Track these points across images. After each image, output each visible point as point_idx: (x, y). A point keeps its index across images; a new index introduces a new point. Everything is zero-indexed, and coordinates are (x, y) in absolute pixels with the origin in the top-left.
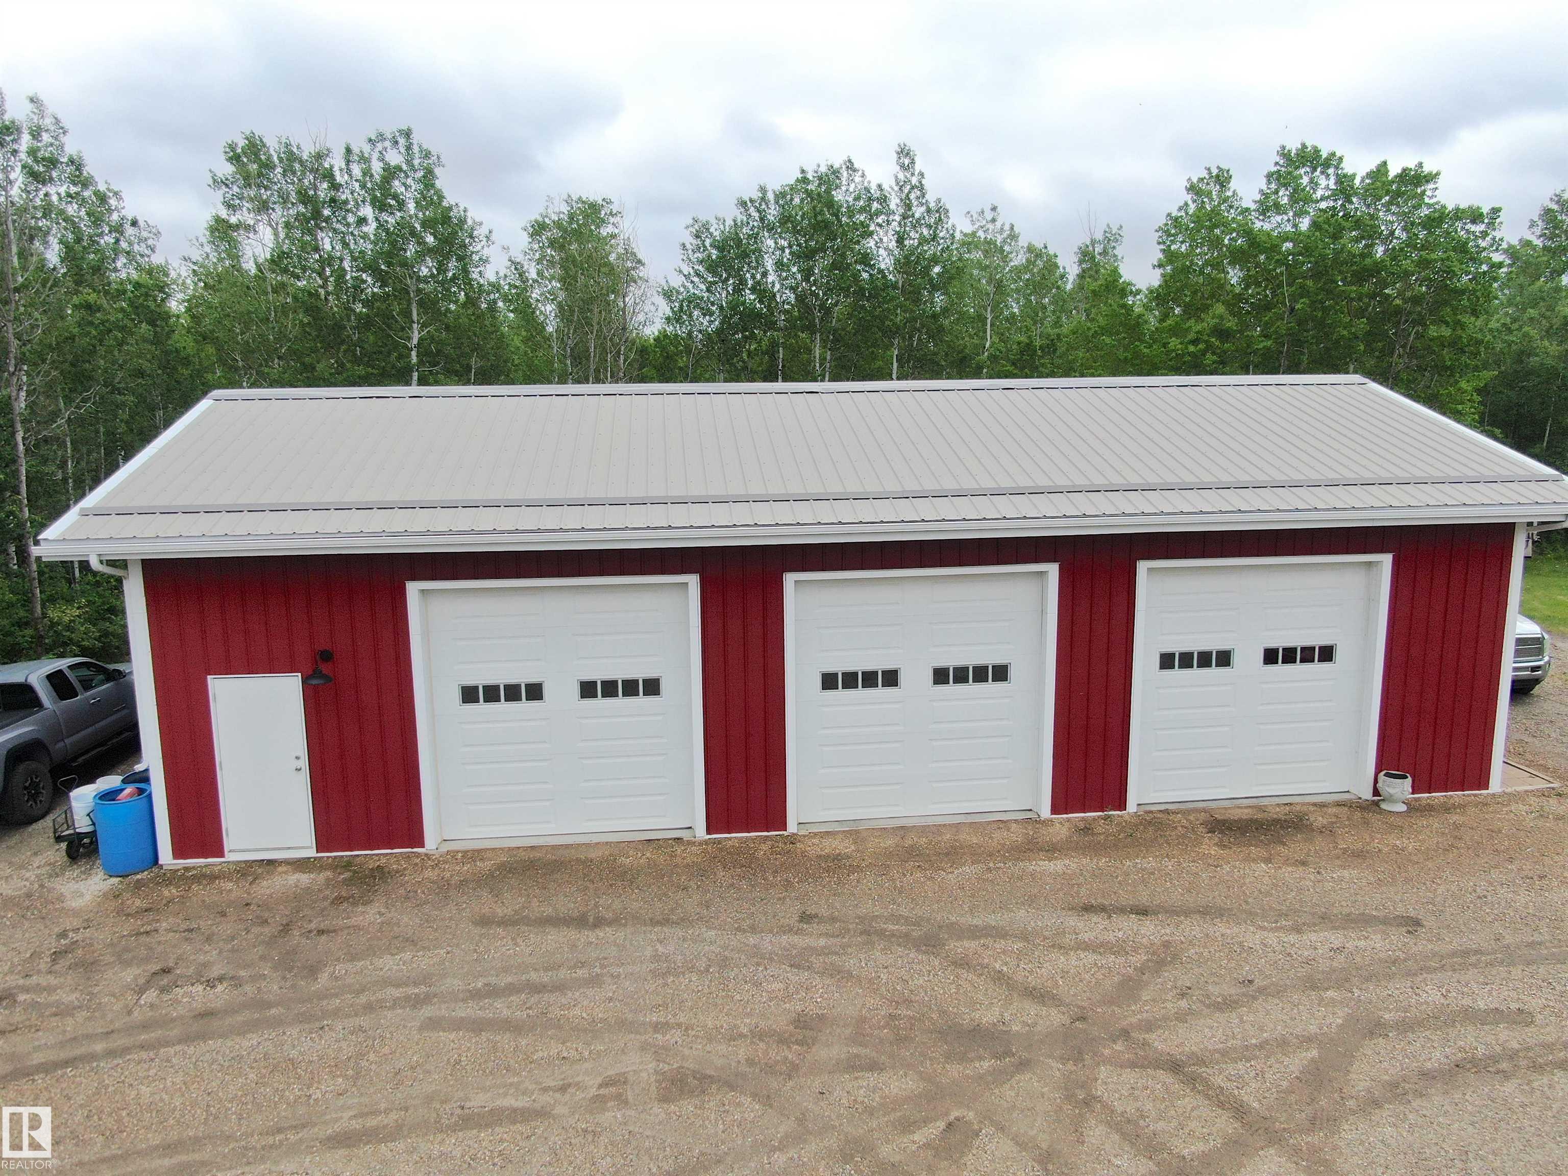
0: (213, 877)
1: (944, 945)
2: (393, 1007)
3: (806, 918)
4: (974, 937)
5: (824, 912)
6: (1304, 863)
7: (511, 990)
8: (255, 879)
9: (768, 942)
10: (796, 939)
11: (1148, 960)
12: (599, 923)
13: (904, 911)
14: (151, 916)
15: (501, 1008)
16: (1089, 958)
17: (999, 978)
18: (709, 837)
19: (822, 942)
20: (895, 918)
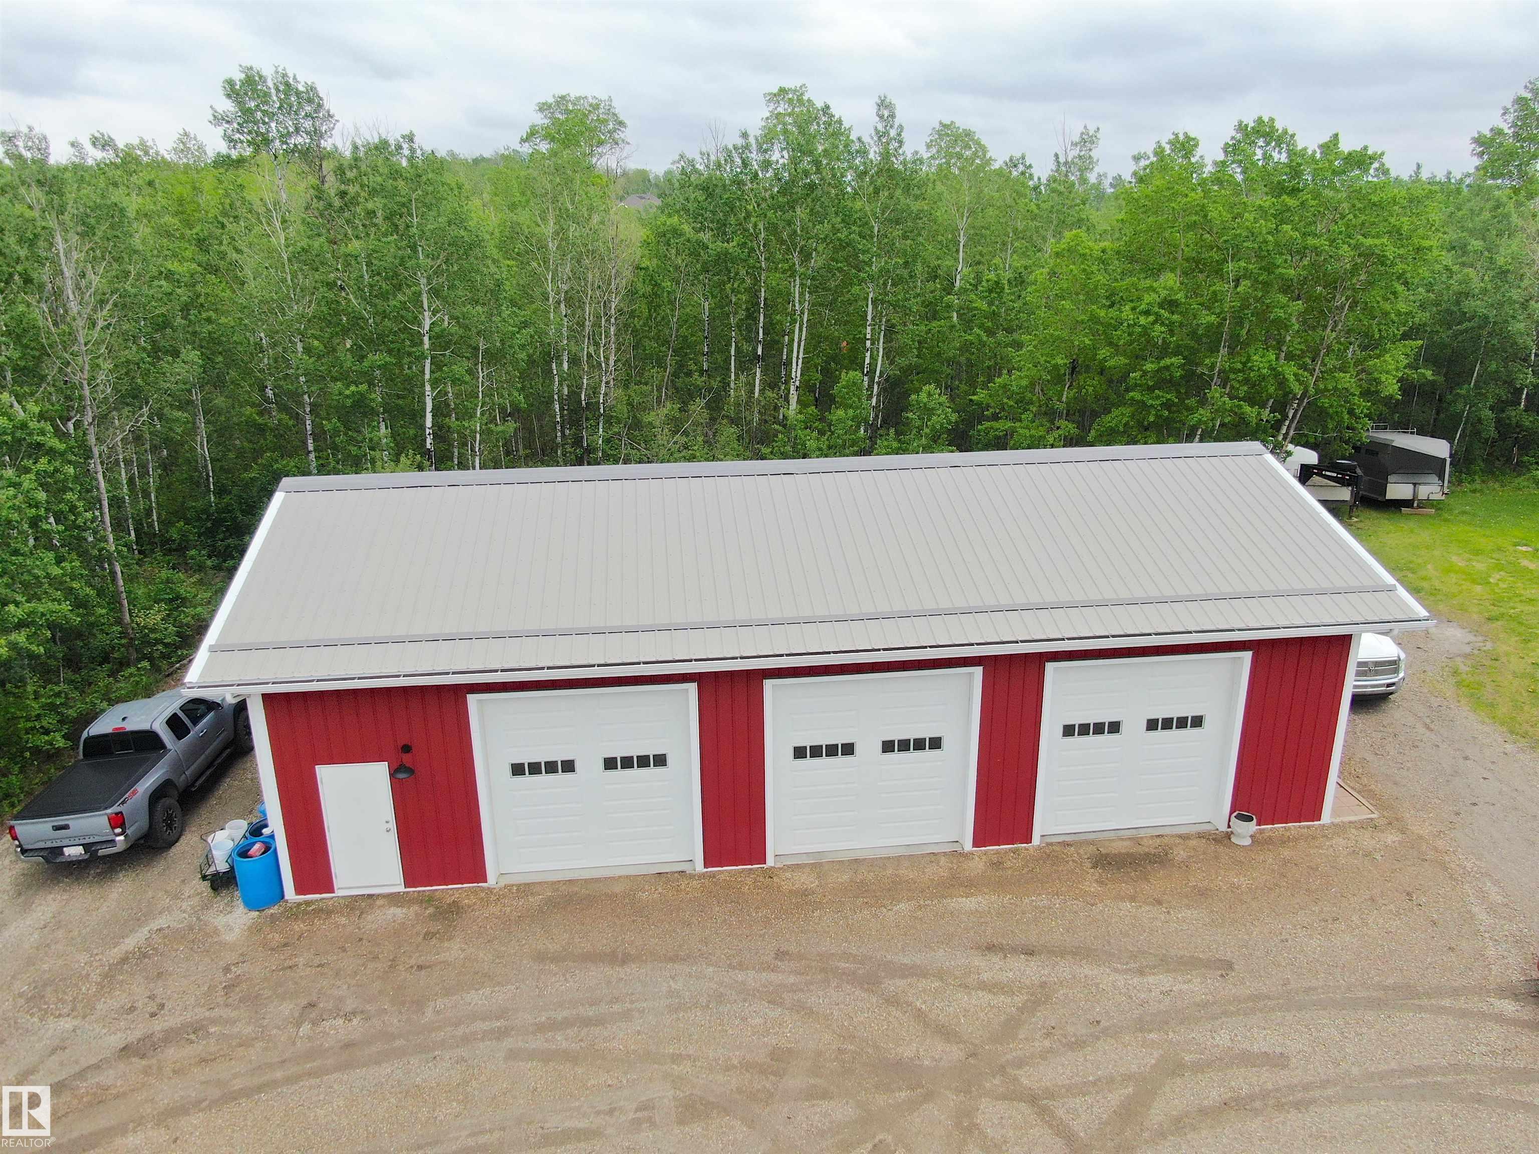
0: (329, 913)
1: (881, 983)
2: (483, 1039)
3: (781, 955)
4: (903, 977)
5: (793, 948)
6: (1159, 903)
7: (567, 1023)
8: (362, 913)
9: (751, 978)
10: (773, 976)
11: (1027, 1001)
12: (625, 960)
13: (854, 950)
14: (288, 951)
15: (560, 1040)
16: (984, 997)
17: (920, 1015)
18: (706, 870)
19: (792, 979)
20: (846, 956)
